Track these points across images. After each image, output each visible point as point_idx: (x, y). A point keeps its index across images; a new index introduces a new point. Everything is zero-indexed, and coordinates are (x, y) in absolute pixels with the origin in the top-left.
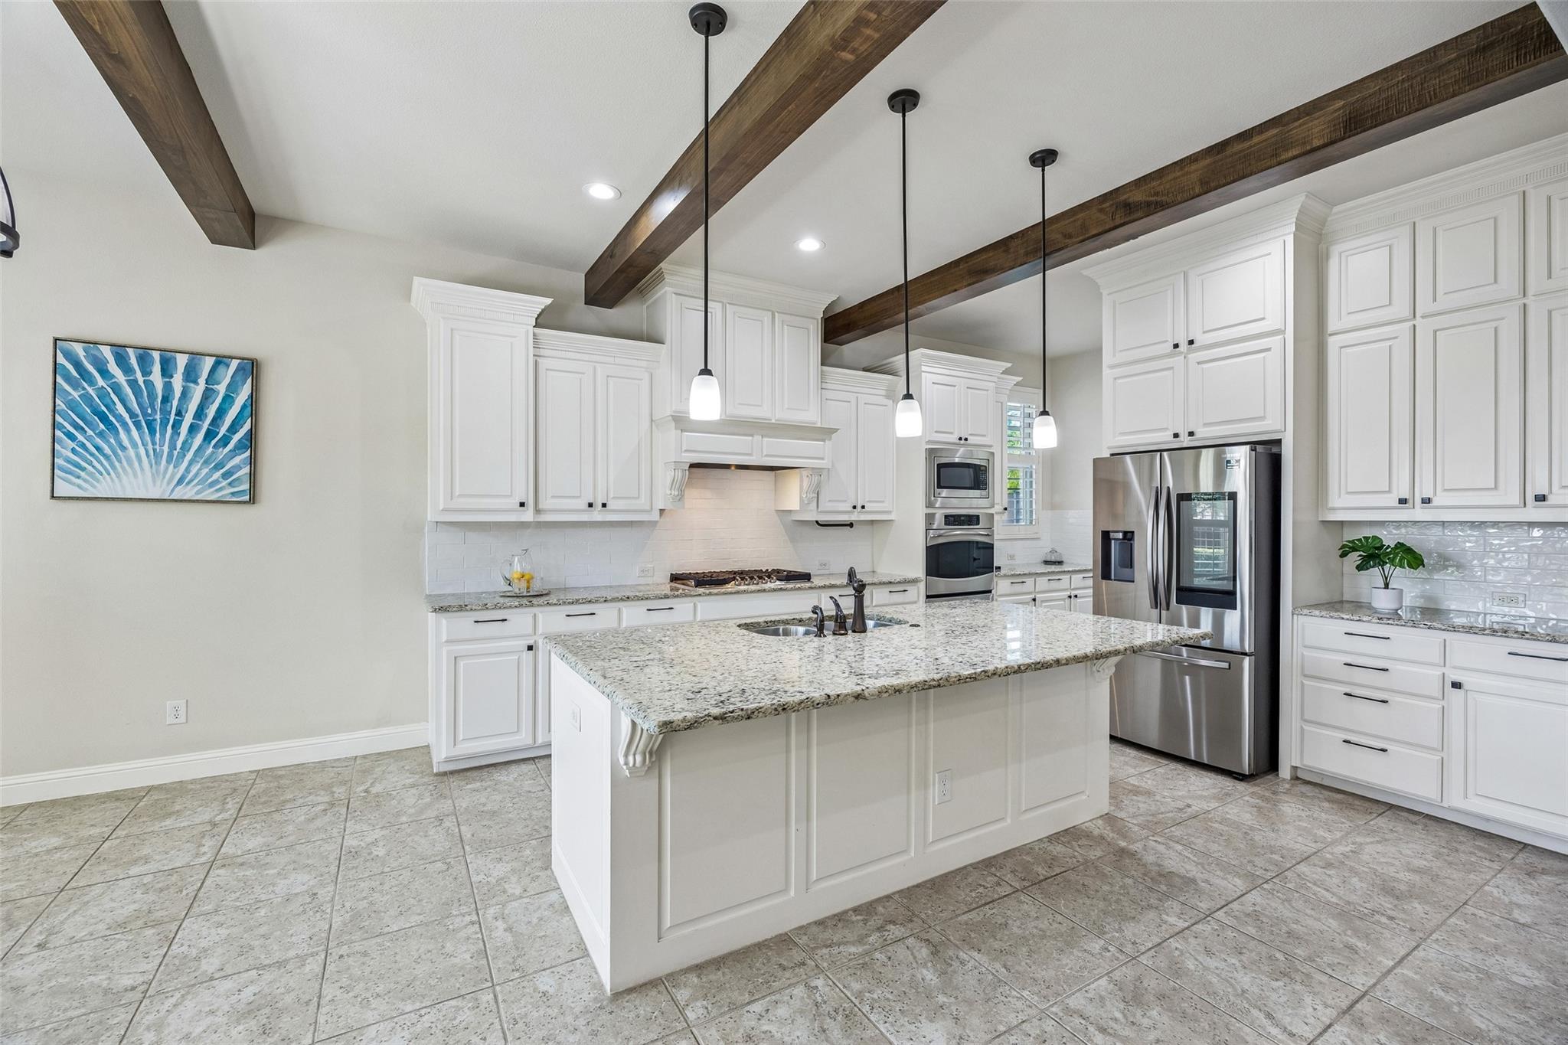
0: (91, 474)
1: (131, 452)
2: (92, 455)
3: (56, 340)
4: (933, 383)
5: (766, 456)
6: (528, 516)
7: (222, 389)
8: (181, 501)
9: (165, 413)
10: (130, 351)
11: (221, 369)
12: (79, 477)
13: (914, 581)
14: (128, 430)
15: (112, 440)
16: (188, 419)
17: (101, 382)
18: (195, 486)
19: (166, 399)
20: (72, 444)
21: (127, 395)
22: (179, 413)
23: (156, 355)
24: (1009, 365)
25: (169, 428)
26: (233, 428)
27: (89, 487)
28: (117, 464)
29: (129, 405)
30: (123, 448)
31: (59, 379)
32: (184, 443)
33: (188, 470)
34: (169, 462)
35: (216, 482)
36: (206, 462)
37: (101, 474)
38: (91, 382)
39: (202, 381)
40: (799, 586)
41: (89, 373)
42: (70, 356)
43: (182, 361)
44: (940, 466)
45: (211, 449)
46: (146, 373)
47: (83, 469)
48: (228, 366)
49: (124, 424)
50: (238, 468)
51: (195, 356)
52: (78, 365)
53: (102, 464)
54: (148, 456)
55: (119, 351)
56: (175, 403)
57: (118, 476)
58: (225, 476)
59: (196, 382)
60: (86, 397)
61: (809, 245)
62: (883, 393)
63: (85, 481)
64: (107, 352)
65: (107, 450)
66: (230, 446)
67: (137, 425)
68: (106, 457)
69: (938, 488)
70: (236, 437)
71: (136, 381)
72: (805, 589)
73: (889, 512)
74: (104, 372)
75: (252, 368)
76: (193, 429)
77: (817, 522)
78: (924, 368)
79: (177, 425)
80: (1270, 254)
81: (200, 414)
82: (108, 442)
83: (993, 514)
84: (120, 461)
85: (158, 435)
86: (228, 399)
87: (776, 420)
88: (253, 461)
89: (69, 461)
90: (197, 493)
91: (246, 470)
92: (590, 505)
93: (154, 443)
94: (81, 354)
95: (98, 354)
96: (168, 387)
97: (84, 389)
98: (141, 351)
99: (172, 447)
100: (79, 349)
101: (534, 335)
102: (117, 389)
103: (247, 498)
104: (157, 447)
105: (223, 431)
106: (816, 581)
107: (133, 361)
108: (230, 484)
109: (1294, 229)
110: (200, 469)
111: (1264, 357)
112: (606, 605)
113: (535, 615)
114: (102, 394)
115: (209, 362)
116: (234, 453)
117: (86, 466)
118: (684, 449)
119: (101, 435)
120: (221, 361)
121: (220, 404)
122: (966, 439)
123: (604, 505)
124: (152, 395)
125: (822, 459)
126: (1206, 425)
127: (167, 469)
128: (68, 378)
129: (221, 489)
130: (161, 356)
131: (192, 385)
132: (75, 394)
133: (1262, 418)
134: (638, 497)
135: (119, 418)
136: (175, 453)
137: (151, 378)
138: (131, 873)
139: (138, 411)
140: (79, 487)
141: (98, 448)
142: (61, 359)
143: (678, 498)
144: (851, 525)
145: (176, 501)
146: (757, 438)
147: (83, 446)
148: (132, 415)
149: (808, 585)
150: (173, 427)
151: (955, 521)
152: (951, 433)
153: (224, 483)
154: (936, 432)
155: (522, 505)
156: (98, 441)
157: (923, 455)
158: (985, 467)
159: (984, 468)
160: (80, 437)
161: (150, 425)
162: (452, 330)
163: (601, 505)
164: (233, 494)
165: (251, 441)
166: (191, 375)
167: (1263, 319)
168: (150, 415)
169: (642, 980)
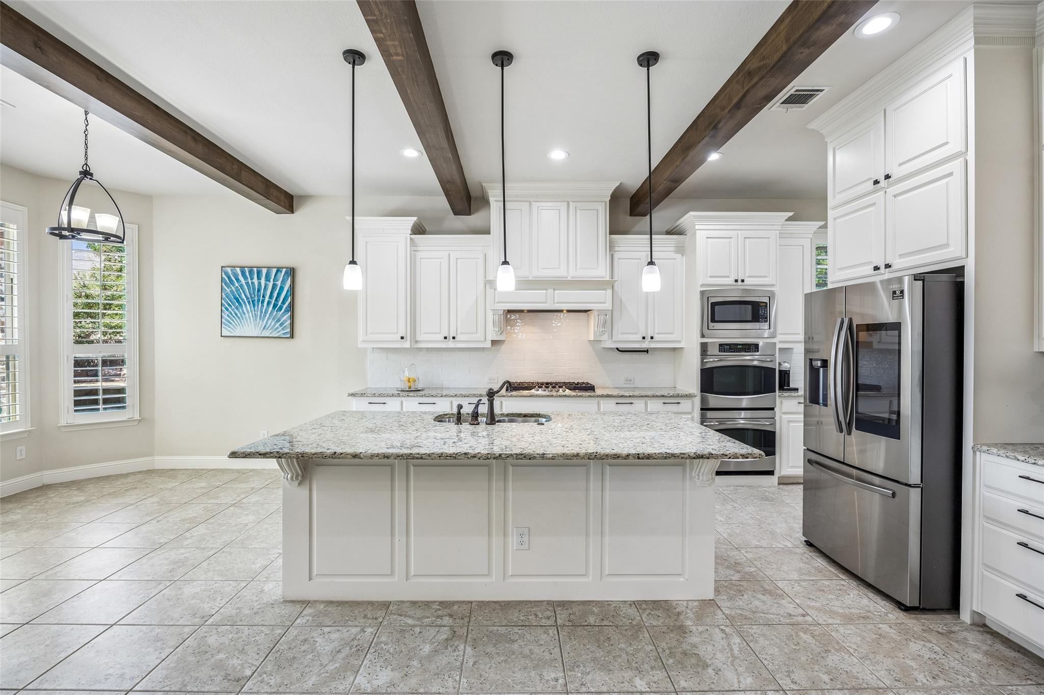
0: (233, 326)
1: (247, 315)
2: (234, 317)
3: (222, 267)
4: (707, 238)
5: (557, 303)
6: (407, 344)
7: (279, 283)
8: (265, 337)
9: (259, 296)
10: (246, 269)
11: (279, 273)
12: (230, 327)
13: (689, 396)
14: (246, 306)
15: (240, 310)
16: (267, 299)
17: (237, 284)
18: (270, 330)
19: (259, 290)
20: (227, 313)
21: (245, 289)
22: (263, 296)
23: (255, 270)
24: (791, 214)
25: (260, 303)
26: (283, 303)
27: (233, 332)
28: (242, 320)
29: (246, 293)
30: (244, 314)
31: (223, 284)
32: (265, 310)
33: (267, 323)
34: (260, 319)
35: (277, 328)
36: (273, 319)
37: (237, 325)
38: (233, 285)
39: (272, 280)
40: (581, 394)
41: (232, 280)
42: (226, 274)
43: (264, 271)
44: (714, 305)
45: (275, 312)
46: (252, 279)
47: (231, 323)
48: (281, 272)
49: (245, 303)
50: (285, 321)
51: (269, 268)
52: (229, 278)
53: (237, 322)
54: (253, 317)
55: (242, 268)
56: (262, 292)
57: (242, 326)
58: (281, 325)
59: (269, 281)
60: (232, 291)
61: (558, 155)
62: (673, 249)
63: (232, 329)
64: (238, 270)
65: (239, 315)
66: (283, 311)
67: (249, 302)
68: (238, 317)
69: (712, 322)
70: (285, 306)
71: (248, 282)
72: (586, 397)
73: (679, 342)
74: (238, 280)
75: (292, 272)
76: (269, 303)
77: (617, 349)
78: (697, 227)
79: (263, 302)
80: (951, 76)
81: (271, 297)
82: (239, 311)
83: (775, 343)
84: (243, 320)
85: (256, 307)
86: (282, 288)
87: (571, 278)
88: (292, 318)
89: (226, 320)
90: (271, 333)
91: (289, 322)
92: (445, 338)
93: (255, 311)
94: (230, 272)
95: (236, 272)
96: (260, 284)
97: (231, 288)
98: (250, 269)
99: (261, 312)
100: (229, 270)
101: (411, 239)
102: (241, 286)
103: (289, 336)
104: (256, 312)
105: (280, 304)
106: (598, 392)
107: (247, 274)
108: (282, 329)
109: (973, 43)
110: (271, 322)
111: (947, 182)
112: (442, 398)
113: (402, 401)
114: (237, 290)
115: (275, 270)
116: (283, 314)
117: (232, 322)
118: (496, 301)
119: (237, 308)
120: (279, 270)
121: (279, 291)
122: (743, 281)
123: (454, 338)
124: (254, 289)
125: (604, 303)
126: (901, 256)
127: (259, 322)
128: (226, 284)
129: (279, 332)
130: (257, 270)
131: (268, 282)
132: (228, 290)
133: (946, 246)
134: (477, 332)
135: (243, 300)
136: (262, 315)
137: (253, 281)
138: (209, 502)
139: (249, 297)
140: (230, 331)
141: (236, 314)
142: (224, 276)
143: (500, 332)
144: (647, 351)
145: (263, 337)
146: (550, 291)
147: (231, 313)
148: (247, 298)
149: (592, 394)
150: (262, 303)
151: (730, 349)
152: (728, 277)
153: (281, 328)
154: (710, 277)
155: (402, 338)
156: (236, 311)
157: (698, 296)
158: (766, 303)
159: (764, 304)
160: (230, 310)
161: (253, 301)
162: (366, 242)
163: (452, 338)
164: (284, 334)
165: (292, 308)
166: (268, 278)
167: (947, 143)
168: (253, 298)
169: (300, 599)
